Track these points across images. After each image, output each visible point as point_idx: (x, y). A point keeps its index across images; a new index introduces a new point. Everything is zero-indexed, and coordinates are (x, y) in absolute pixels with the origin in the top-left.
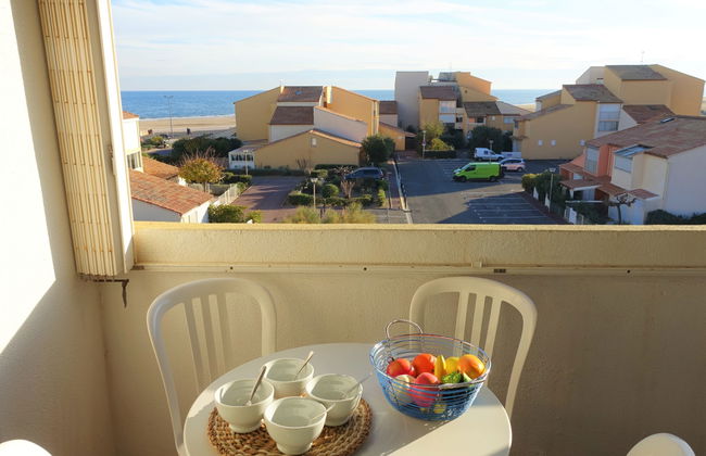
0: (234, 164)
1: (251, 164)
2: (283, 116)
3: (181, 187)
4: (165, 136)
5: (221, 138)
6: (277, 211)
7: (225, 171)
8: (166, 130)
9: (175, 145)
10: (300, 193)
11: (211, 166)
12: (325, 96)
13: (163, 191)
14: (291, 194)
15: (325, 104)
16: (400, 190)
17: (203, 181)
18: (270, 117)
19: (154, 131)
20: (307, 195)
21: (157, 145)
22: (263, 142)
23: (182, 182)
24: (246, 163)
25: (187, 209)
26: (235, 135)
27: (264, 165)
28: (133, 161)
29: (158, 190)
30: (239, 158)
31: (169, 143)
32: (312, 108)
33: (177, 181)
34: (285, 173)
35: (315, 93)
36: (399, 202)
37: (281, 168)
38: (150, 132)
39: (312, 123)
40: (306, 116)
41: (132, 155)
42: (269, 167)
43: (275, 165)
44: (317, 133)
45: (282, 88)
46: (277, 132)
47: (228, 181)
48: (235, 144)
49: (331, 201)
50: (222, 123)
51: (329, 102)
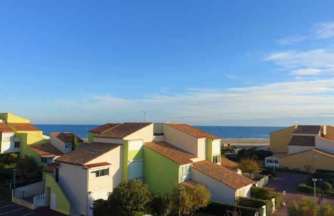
0: (268, 165)
1: (278, 165)
2: (295, 141)
3: (238, 175)
4: (235, 147)
5: (261, 150)
6: (290, 194)
7: (262, 168)
8: (236, 144)
9: (239, 152)
10: (305, 186)
11: (254, 165)
12: (322, 130)
13: (228, 176)
14: (299, 185)
15: (322, 135)
17: (250, 172)
18: (288, 142)
19: (231, 145)
20: (310, 187)
21: (231, 151)
22: (285, 154)
23: (239, 172)
24: (274, 164)
25: (239, 187)
26: (269, 149)
27: (286, 166)
28: (216, 159)
29: (226, 175)
30: (271, 161)
31: (236, 151)
32: (314, 137)
33: (237, 171)
34: (297, 172)
35: (317, 129)
37: (294, 169)
38: (229, 145)
39: (314, 146)
40: (311, 142)
41: (216, 156)
42: (287, 168)
43: (291, 167)
44: (316, 151)
45: (296, 126)
46: (293, 149)
47: (264, 173)
48: (269, 153)
49: (327, 193)
50: (263, 142)
51: (325, 133)
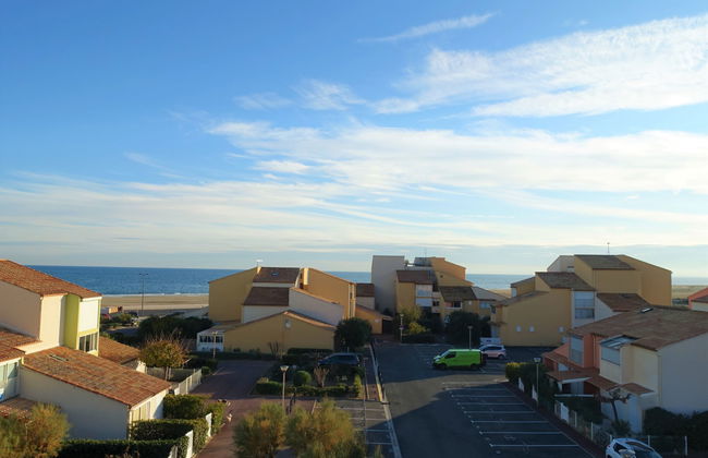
0: (201, 346)
1: (220, 347)
2: (257, 297)
3: (138, 373)
4: (134, 313)
5: (191, 318)
6: (241, 401)
7: (190, 354)
8: (137, 307)
9: (143, 324)
10: (267, 381)
11: (175, 350)
12: (302, 277)
13: (115, 379)
14: (259, 382)
15: (302, 286)
16: (377, 378)
17: (164, 365)
18: (244, 298)
19: (124, 308)
20: (276, 383)
21: (124, 324)
22: (236, 322)
23: (141, 368)
24: (214, 345)
25: (139, 400)
26: (206, 315)
27: (233, 348)
28: (88, 343)
29: (110, 375)
30: (208, 339)
31: (137, 322)
32: (288, 289)
33: (136, 366)
34: (255, 356)
35: (292, 274)
36: (376, 392)
37: (251, 351)
38: (120, 309)
39: (287, 305)
40: (281, 298)
41: (88, 337)
42: (239, 350)
43: (245, 348)
44: (292, 315)
45: (259, 269)
46: (251, 313)
47: (193, 365)
48: (206, 324)
49: (303, 390)
50: (195, 301)
51: (305, 283)
